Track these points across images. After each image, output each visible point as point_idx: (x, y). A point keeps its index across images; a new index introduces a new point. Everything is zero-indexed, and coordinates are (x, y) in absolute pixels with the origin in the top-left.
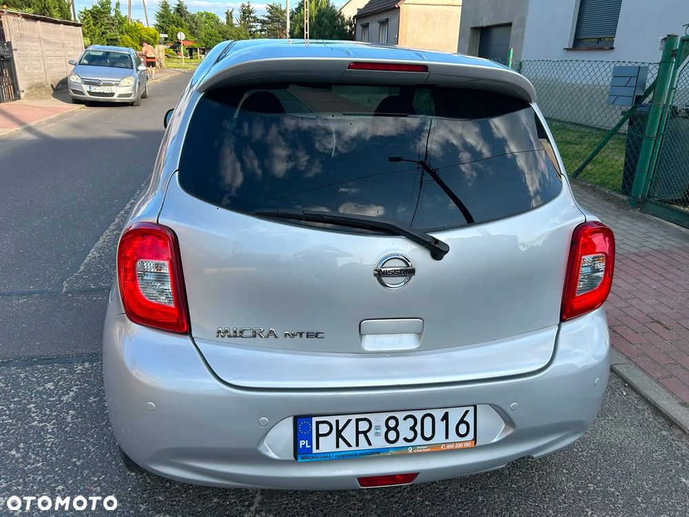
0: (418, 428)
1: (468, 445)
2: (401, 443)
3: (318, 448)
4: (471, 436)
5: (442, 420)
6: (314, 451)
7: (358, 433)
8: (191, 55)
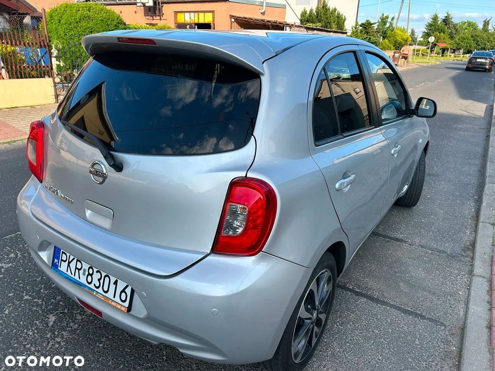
0: (102, 281)
1: (123, 309)
2: (92, 286)
3: (60, 267)
4: (127, 304)
5: (114, 283)
6: (59, 268)
7: (76, 268)
8: (443, 53)
